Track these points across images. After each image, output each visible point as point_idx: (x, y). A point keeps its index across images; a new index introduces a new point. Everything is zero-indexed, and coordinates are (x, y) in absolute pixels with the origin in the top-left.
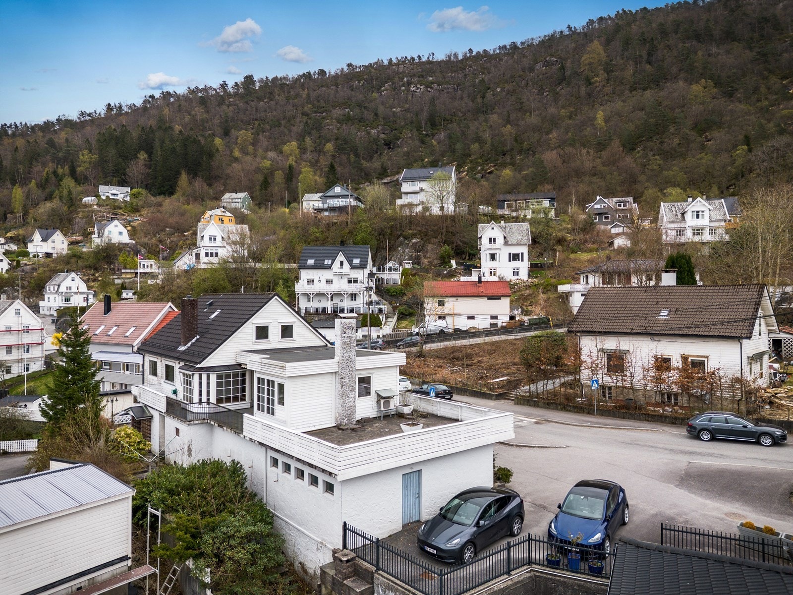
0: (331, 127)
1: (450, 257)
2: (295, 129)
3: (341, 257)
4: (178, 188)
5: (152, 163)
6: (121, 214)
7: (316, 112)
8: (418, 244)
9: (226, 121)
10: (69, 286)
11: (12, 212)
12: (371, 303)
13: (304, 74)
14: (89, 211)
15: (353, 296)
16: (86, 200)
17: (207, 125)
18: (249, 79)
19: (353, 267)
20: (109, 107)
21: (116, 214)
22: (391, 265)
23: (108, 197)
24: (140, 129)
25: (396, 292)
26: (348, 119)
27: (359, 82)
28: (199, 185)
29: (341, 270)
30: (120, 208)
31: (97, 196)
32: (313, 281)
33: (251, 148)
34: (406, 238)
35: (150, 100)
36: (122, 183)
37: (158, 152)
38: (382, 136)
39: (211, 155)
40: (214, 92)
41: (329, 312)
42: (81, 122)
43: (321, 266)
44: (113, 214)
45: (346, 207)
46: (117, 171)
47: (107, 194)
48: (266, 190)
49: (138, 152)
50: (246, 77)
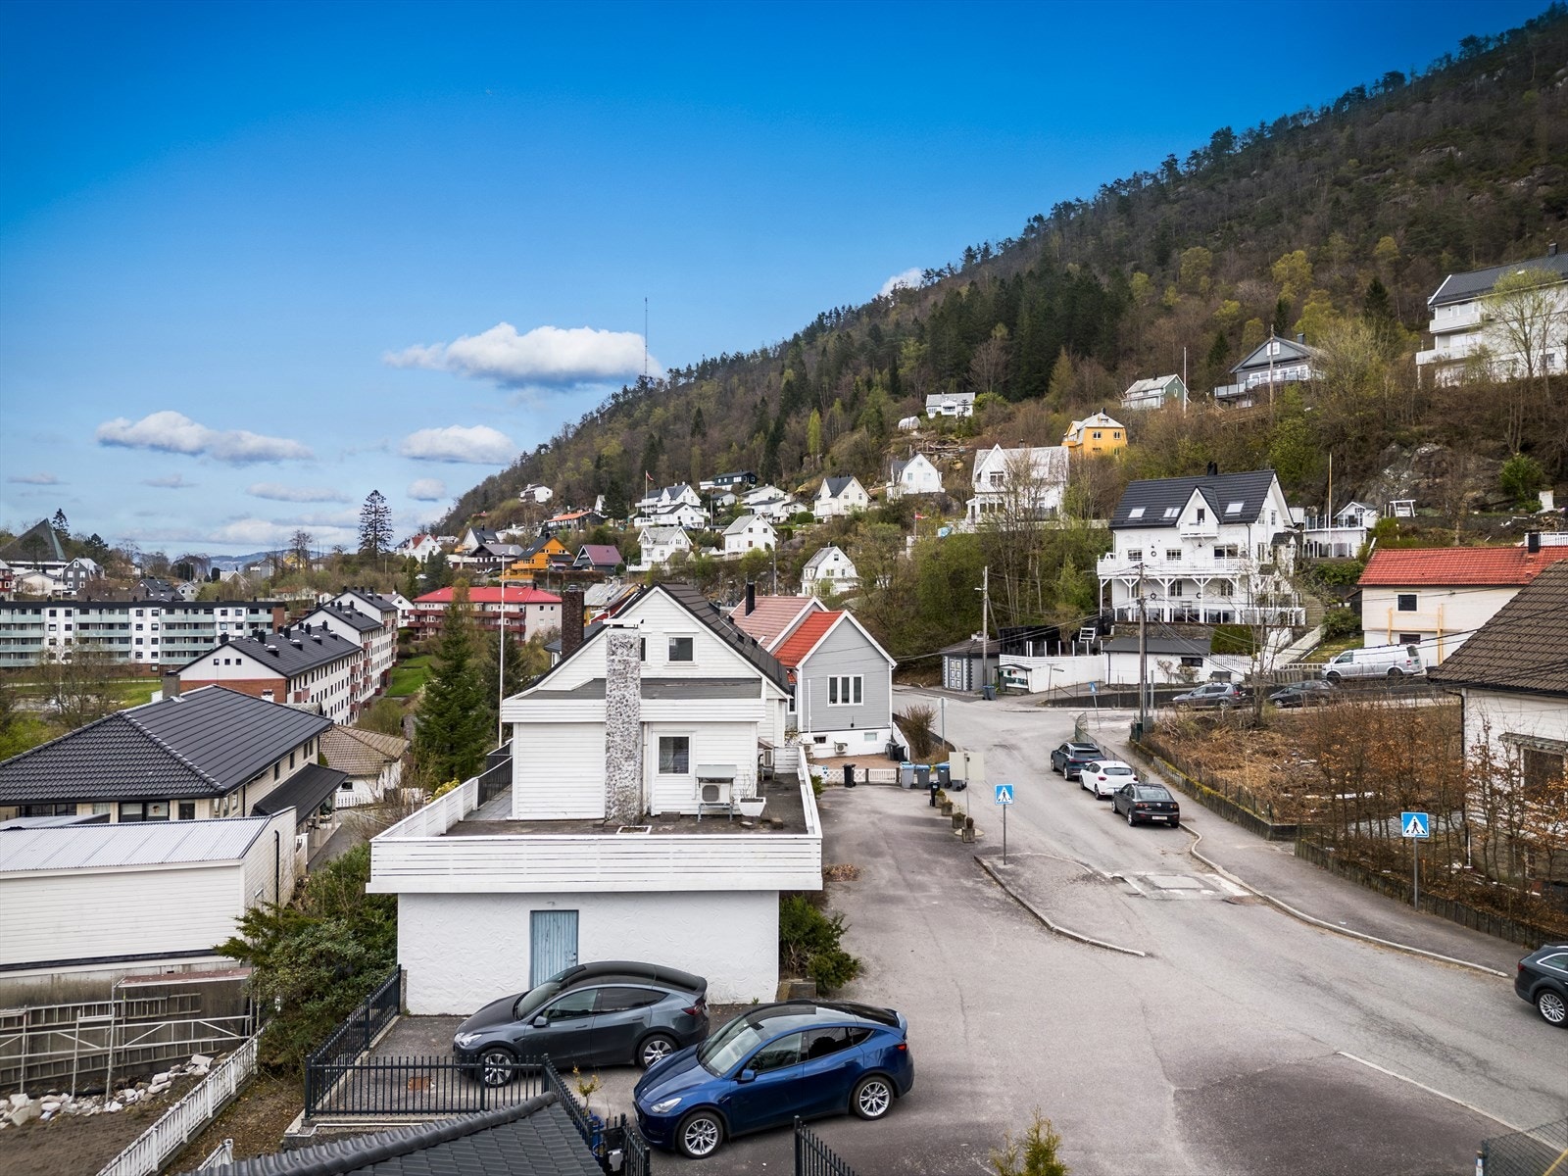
0: (1405, 197)
1: (1539, 486)
2: (1309, 221)
3: (1197, 501)
4: (1051, 383)
5: (1015, 341)
6: (952, 441)
7: (1367, 172)
8: (1437, 458)
9: (1164, 236)
10: (830, 568)
11: (808, 455)
12: (1263, 600)
13: (1347, 94)
14: (905, 442)
15: (1225, 587)
16: (904, 423)
17: (1126, 251)
18: (1223, 138)
19: (1225, 520)
20: (970, 254)
21: (945, 443)
22: (1352, 512)
23: (939, 413)
24: (998, 283)
25: (1343, 576)
26: (1448, 171)
27: (1491, 74)
28: (1091, 371)
29: (1195, 529)
30: (951, 431)
31: (921, 414)
32: (1140, 554)
33: (1204, 281)
34: (1404, 444)
35: (1036, 225)
36: (962, 388)
37: (1025, 320)
38: (1542, 190)
39: (1117, 310)
40: (1149, 182)
41: (1167, 619)
42: (927, 287)
43: (1155, 521)
44: (940, 442)
45: (1266, 387)
46: (957, 365)
47: (938, 409)
48: (1222, 363)
49: (993, 327)
50: (1217, 134)
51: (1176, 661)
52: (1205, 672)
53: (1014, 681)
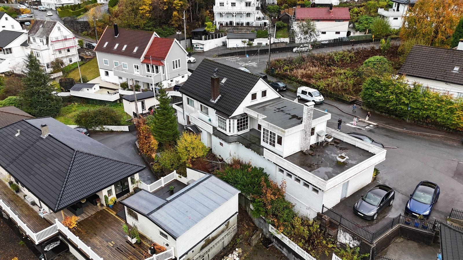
12: (259, 19)
15: (248, 15)
32: (223, 3)
41: (234, 25)
51: (247, 40)
52: (255, 42)
53: (198, 48)
